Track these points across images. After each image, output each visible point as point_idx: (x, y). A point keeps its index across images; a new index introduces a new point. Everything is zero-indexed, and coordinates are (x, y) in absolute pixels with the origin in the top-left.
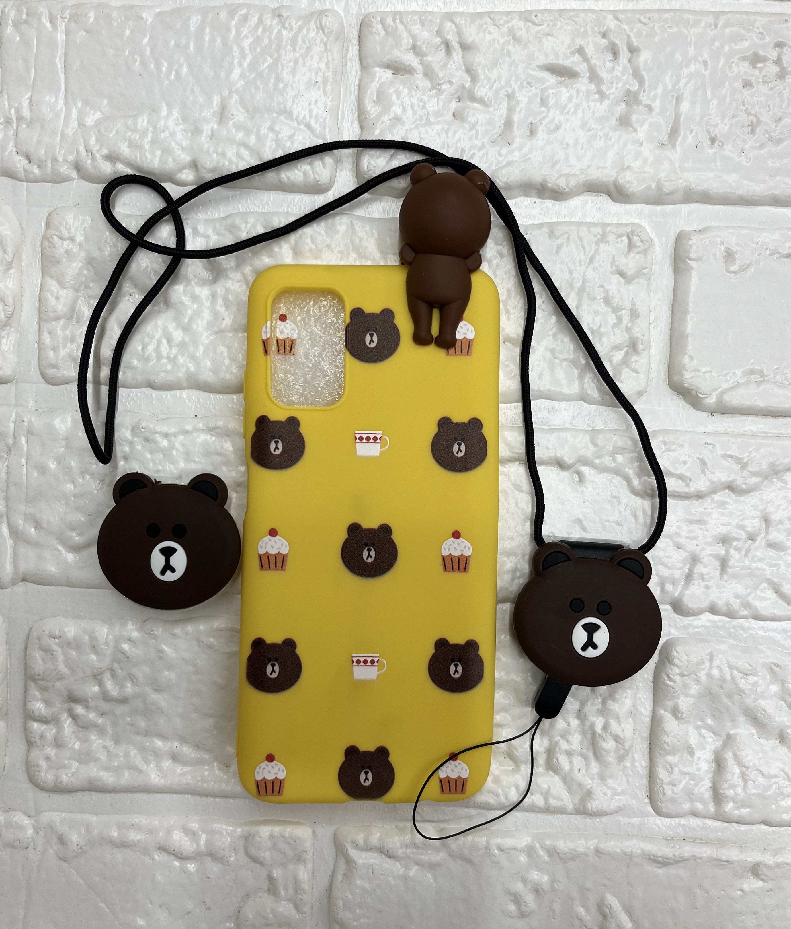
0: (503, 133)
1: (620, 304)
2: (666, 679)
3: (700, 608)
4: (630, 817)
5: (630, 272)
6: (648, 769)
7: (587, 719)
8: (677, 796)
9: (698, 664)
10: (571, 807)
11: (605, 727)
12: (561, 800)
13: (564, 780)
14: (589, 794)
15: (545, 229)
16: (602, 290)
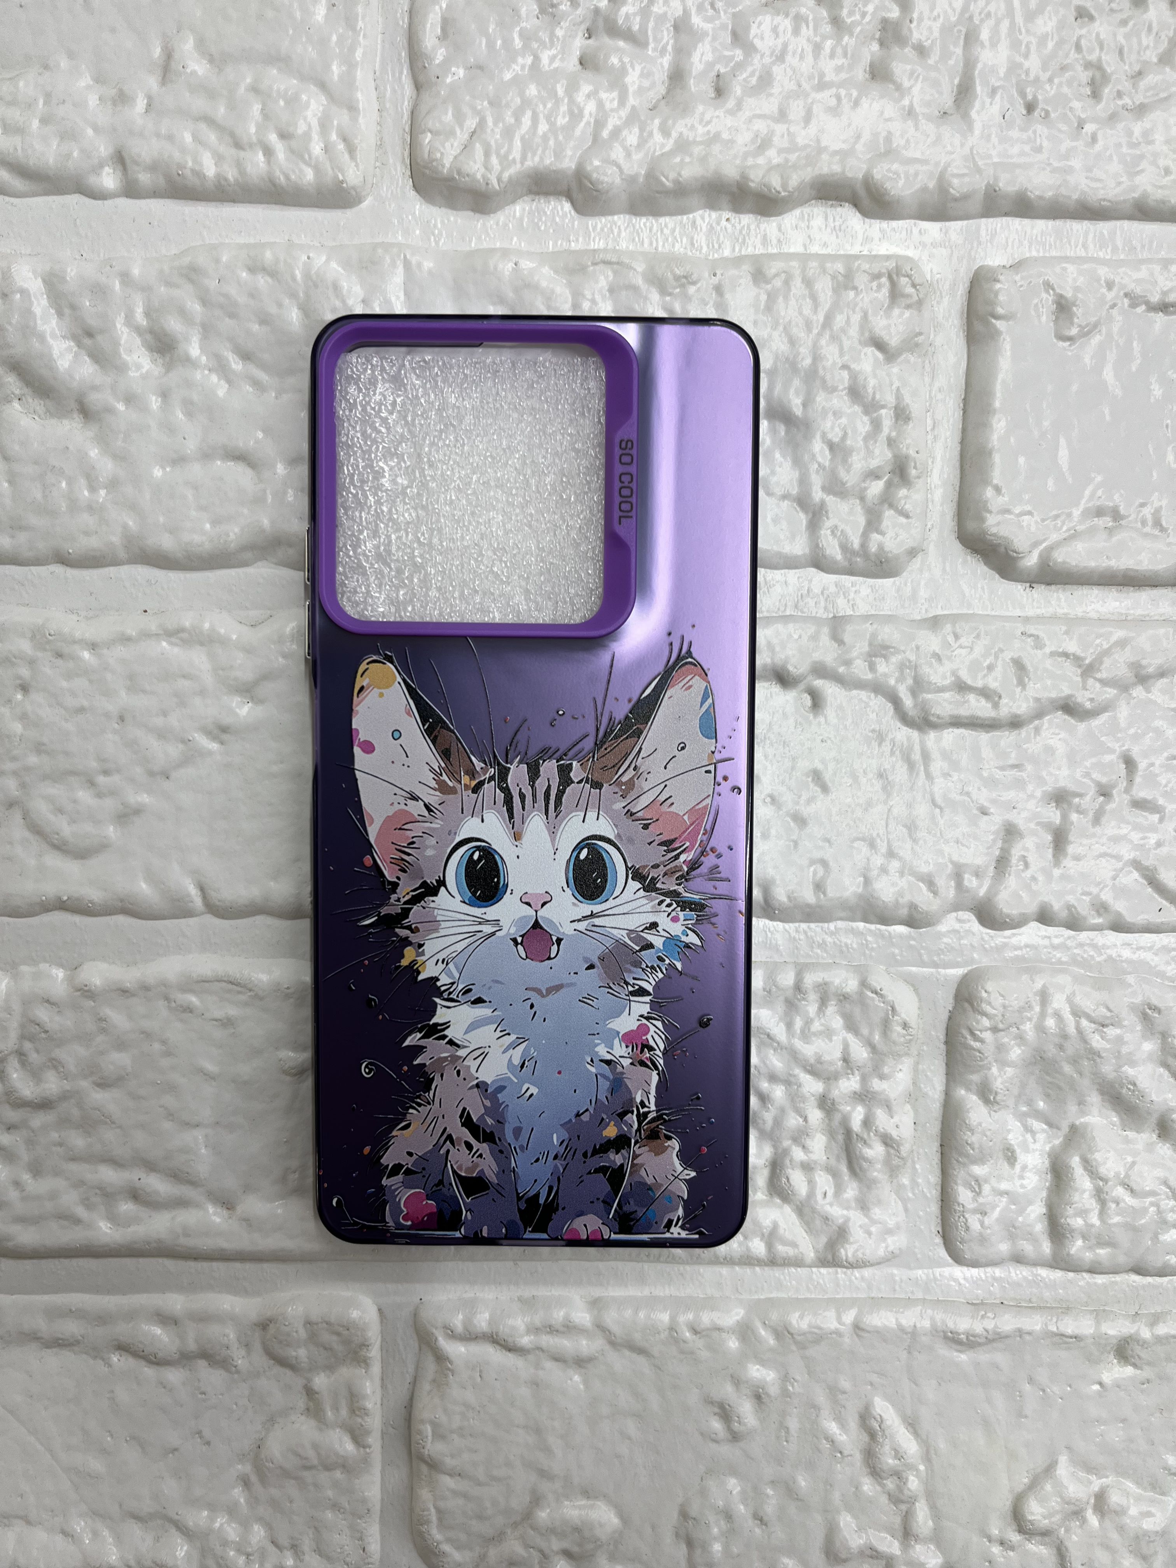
0: (668, 93)
1: (878, 397)
2: (968, 1037)
3: (1024, 914)
4: (910, 1268)
5: (894, 341)
6: (939, 1188)
7: (838, 1110)
8: (989, 1231)
9: (1021, 1010)
10: (812, 1255)
11: (867, 1123)
12: (794, 1245)
13: (800, 1211)
14: (841, 1234)
15: (746, 267)
16: (845, 374)
